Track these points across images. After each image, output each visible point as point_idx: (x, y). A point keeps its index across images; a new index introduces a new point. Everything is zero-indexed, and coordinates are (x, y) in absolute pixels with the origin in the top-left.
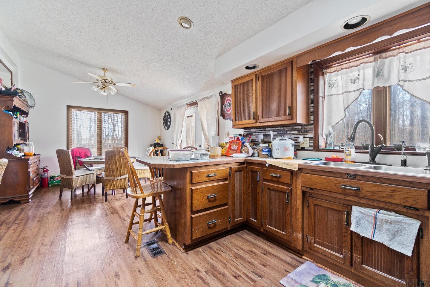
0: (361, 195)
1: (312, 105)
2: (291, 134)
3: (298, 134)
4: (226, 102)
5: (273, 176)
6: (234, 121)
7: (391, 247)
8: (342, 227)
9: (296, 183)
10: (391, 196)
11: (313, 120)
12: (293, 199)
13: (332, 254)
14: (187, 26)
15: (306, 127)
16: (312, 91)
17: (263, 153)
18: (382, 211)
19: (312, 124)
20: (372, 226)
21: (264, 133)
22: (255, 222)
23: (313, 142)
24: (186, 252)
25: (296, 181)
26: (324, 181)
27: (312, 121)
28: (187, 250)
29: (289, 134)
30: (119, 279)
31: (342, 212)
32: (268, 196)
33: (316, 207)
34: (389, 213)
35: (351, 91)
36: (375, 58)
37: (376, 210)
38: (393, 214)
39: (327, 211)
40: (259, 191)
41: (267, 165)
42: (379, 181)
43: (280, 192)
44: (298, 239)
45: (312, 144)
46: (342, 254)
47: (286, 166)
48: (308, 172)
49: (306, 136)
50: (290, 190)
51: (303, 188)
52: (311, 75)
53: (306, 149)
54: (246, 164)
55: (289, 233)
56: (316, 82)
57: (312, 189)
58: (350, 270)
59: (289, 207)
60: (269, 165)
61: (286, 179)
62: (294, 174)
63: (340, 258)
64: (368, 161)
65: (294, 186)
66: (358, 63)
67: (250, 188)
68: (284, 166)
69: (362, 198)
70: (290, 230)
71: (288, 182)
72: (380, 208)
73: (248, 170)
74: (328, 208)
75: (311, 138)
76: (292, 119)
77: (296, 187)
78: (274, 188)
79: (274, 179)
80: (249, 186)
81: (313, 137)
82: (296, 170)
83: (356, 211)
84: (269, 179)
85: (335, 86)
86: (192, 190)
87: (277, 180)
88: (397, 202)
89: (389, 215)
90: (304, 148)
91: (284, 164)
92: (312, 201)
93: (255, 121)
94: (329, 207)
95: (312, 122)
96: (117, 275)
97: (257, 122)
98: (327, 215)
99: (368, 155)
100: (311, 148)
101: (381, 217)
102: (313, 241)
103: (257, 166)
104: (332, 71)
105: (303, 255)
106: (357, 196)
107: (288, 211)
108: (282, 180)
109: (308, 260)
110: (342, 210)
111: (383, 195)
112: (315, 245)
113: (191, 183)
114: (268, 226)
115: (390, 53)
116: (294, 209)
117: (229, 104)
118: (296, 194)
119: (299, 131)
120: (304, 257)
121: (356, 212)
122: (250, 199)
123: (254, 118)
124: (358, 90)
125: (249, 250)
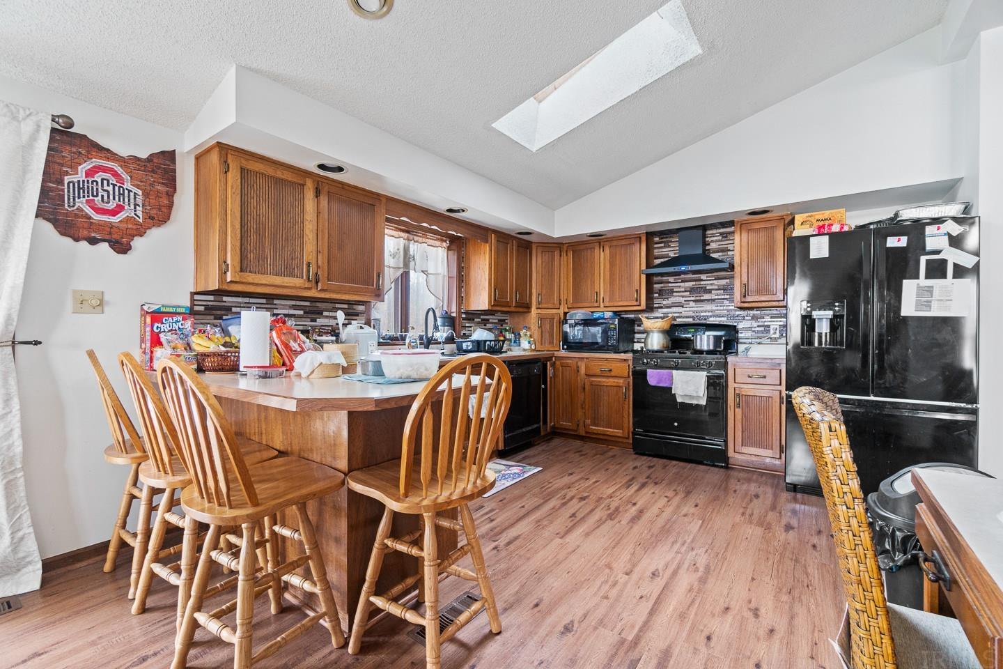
4: (89, 173)
6: (238, 269)
30: (572, 622)
93: (310, 285)
96: (567, 629)
97: (312, 287)
117: (110, 189)
123: (308, 278)
124: (399, 268)
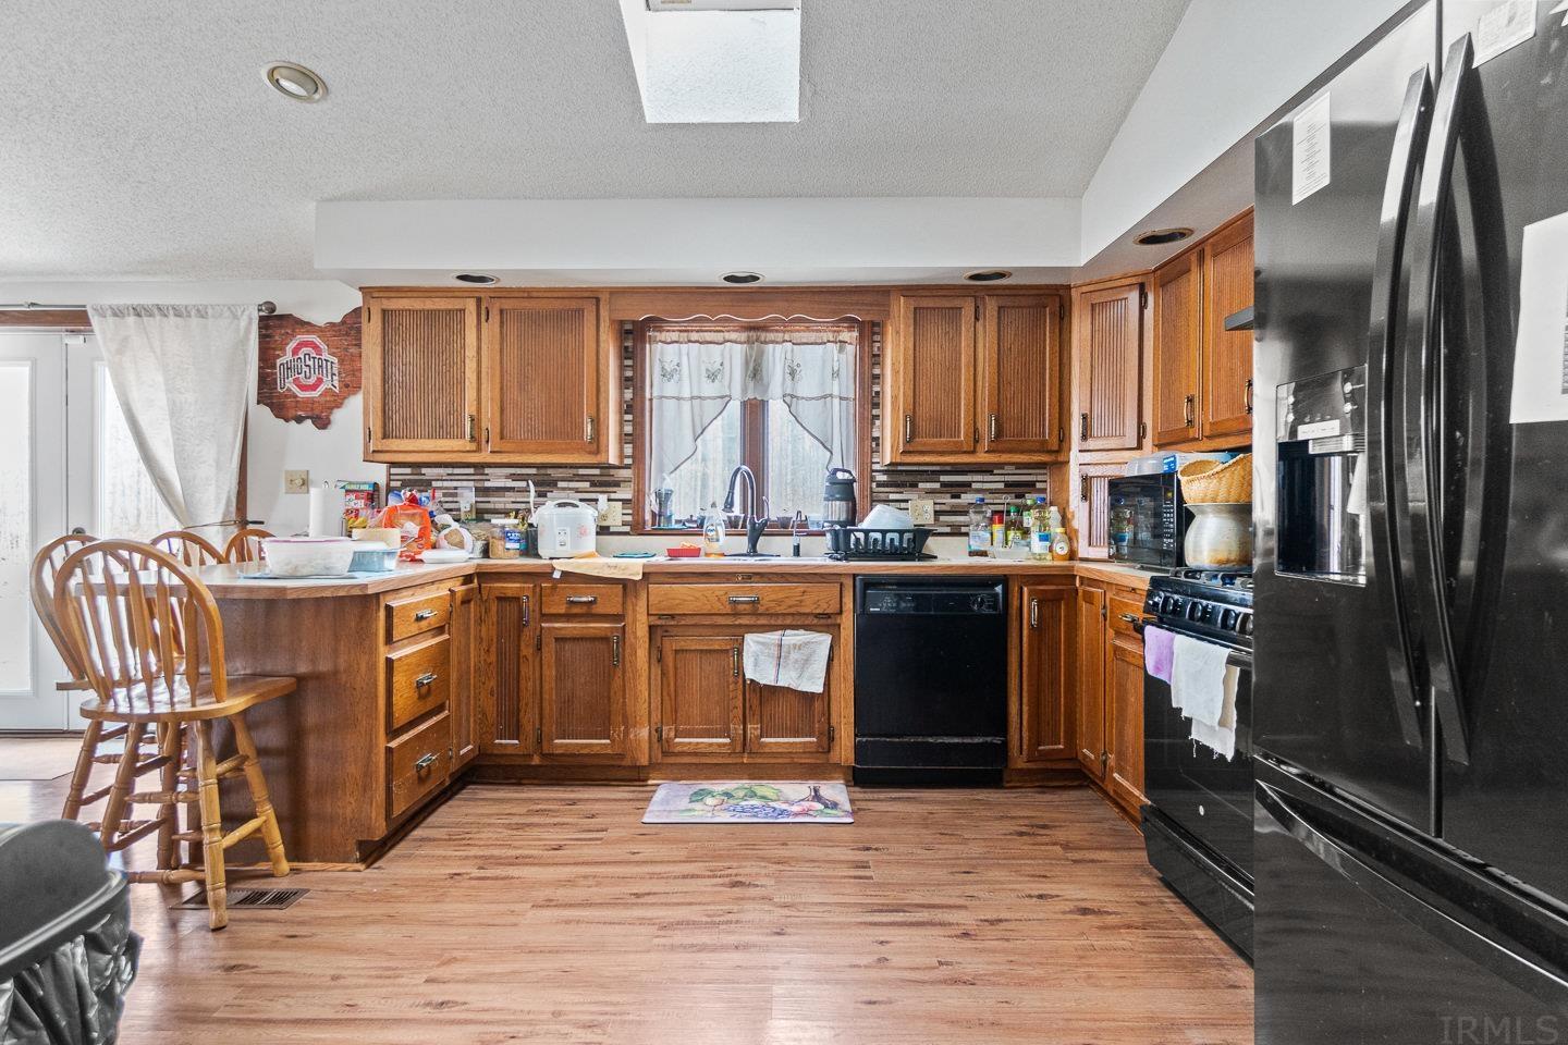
0: (761, 611)
1: (629, 417)
2: (570, 489)
3: (592, 489)
4: (295, 352)
5: (572, 602)
6: (380, 435)
7: (799, 689)
8: (728, 681)
9: (634, 611)
10: (801, 601)
11: (632, 457)
12: (628, 651)
13: (711, 745)
14: (301, 92)
15: (612, 472)
16: (628, 379)
17: (509, 545)
18: (788, 632)
19: (627, 467)
20: (775, 662)
21: (479, 485)
22: (514, 745)
23: (630, 512)
24: (368, 867)
25: (635, 605)
26: (698, 595)
27: (628, 457)
28: (369, 861)
29: (564, 489)
31: (727, 650)
32: (558, 659)
33: (678, 656)
34: (796, 632)
35: (709, 398)
36: (749, 337)
37: (780, 632)
38: (802, 632)
39: (701, 658)
40: (527, 651)
41: (557, 575)
42: (783, 580)
43: (593, 639)
44: (638, 742)
45: (629, 518)
46: (728, 736)
47: (613, 570)
48: (662, 579)
49: (613, 496)
50: (620, 631)
51: (652, 618)
52: (626, 339)
53: (611, 530)
54: (476, 581)
55: (619, 735)
56: (639, 360)
57: (672, 616)
58: (739, 761)
59: (619, 673)
60: (564, 573)
61: (611, 603)
62: (628, 590)
63: (724, 745)
64: (745, 552)
65: (629, 619)
66: (719, 337)
67: (493, 649)
68: (606, 574)
69: (761, 614)
70: (623, 728)
71: (617, 610)
72: (785, 627)
73: (485, 598)
74: (702, 651)
75: (625, 501)
76: (597, 452)
77: (635, 621)
78: (575, 632)
79: (576, 610)
80: (489, 647)
81: (630, 500)
82: (639, 577)
83: (752, 642)
84: (563, 611)
85: (676, 377)
86: (389, 662)
87: (588, 613)
88: (807, 611)
89: (795, 635)
90: (608, 527)
91: (605, 568)
92: (670, 646)
93: (473, 446)
94: (705, 648)
95: (628, 461)
97: (479, 450)
98: (701, 668)
99: (746, 539)
100: (627, 529)
101: (787, 643)
102: (672, 734)
103: (518, 582)
104: (669, 340)
105: (646, 780)
106: (755, 614)
107: (617, 682)
108: (598, 609)
109: (658, 785)
110: (728, 647)
111: (791, 603)
112: (677, 740)
113: (389, 640)
114: (556, 741)
115: (771, 336)
116: (629, 674)
117: (311, 363)
118: (636, 638)
119: (593, 484)
120: (650, 782)
121: (752, 644)
122: (493, 683)
123: (472, 437)
124: (722, 397)
125: (528, 811)
